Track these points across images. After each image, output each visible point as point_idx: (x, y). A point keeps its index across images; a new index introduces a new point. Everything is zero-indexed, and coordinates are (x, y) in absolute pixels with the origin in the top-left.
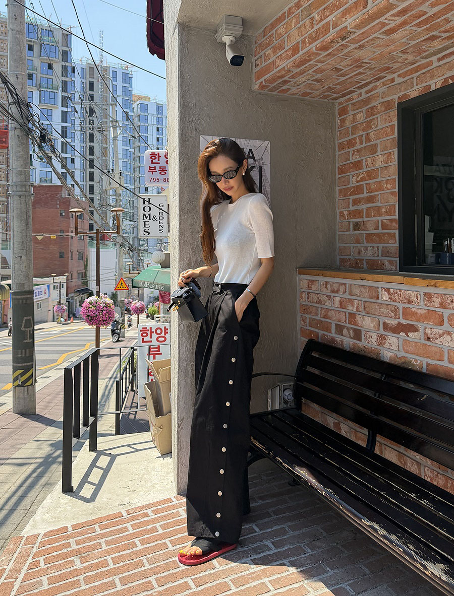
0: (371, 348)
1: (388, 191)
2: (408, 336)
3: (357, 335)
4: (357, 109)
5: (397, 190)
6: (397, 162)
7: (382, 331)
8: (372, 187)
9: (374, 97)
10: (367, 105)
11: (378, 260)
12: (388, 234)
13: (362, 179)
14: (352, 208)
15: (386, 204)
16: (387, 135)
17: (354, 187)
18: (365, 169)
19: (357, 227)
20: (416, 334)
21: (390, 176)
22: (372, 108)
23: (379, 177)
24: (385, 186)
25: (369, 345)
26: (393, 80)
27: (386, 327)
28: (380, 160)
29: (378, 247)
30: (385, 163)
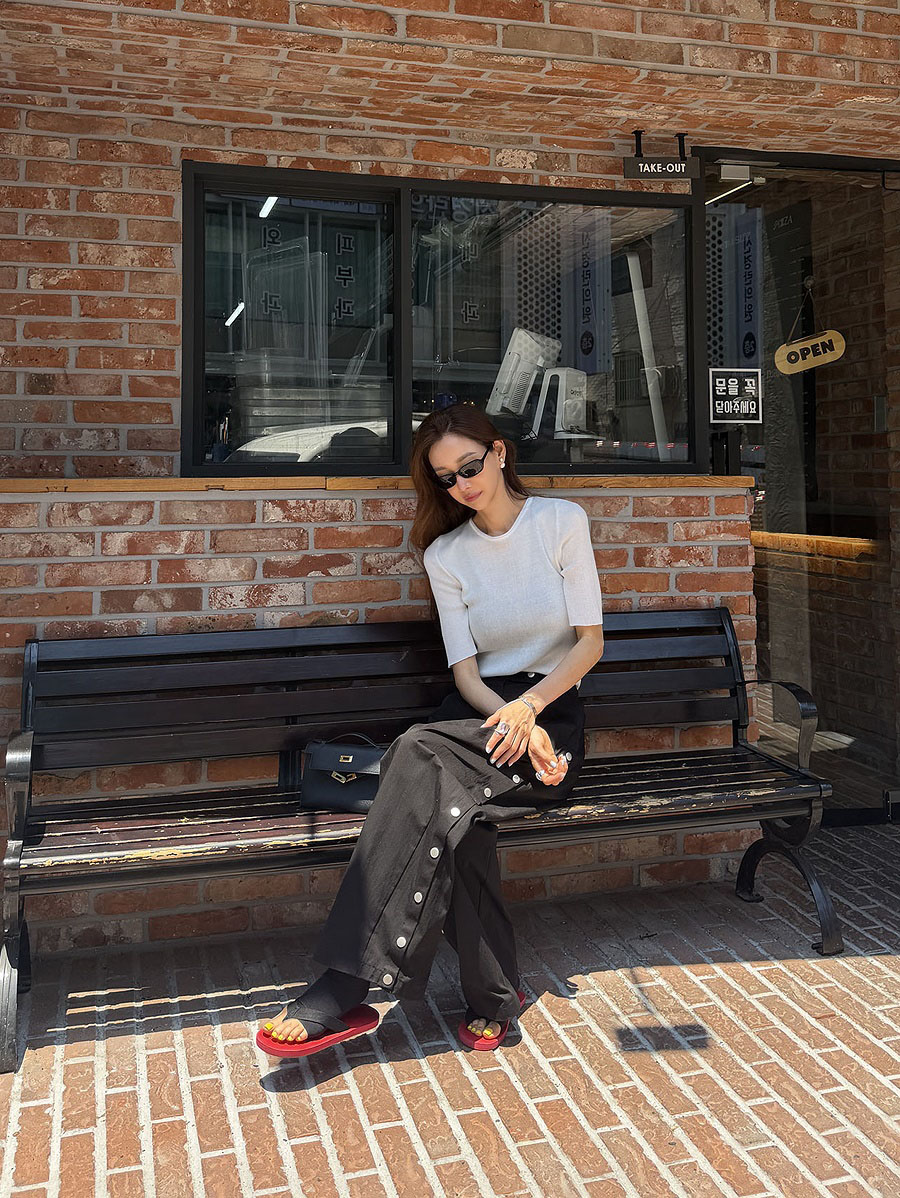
0: (230, 615)
1: (150, 321)
2: (329, 575)
3: (189, 599)
4: (48, 129)
5: (178, 321)
6: (179, 269)
7: (260, 578)
8: (101, 305)
9: (112, 124)
10: (83, 132)
11: (117, 458)
12: (150, 405)
13: (63, 285)
14: (21, 341)
15: (146, 346)
16: (150, 210)
17: (33, 297)
18: (74, 263)
19: (40, 384)
20: (347, 567)
21: (156, 293)
22: (102, 142)
23: (126, 289)
24: (143, 310)
25: (222, 612)
26: (169, 111)
27: (270, 569)
28: (128, 257)
29: (116, 432)
30: (142, 262)
